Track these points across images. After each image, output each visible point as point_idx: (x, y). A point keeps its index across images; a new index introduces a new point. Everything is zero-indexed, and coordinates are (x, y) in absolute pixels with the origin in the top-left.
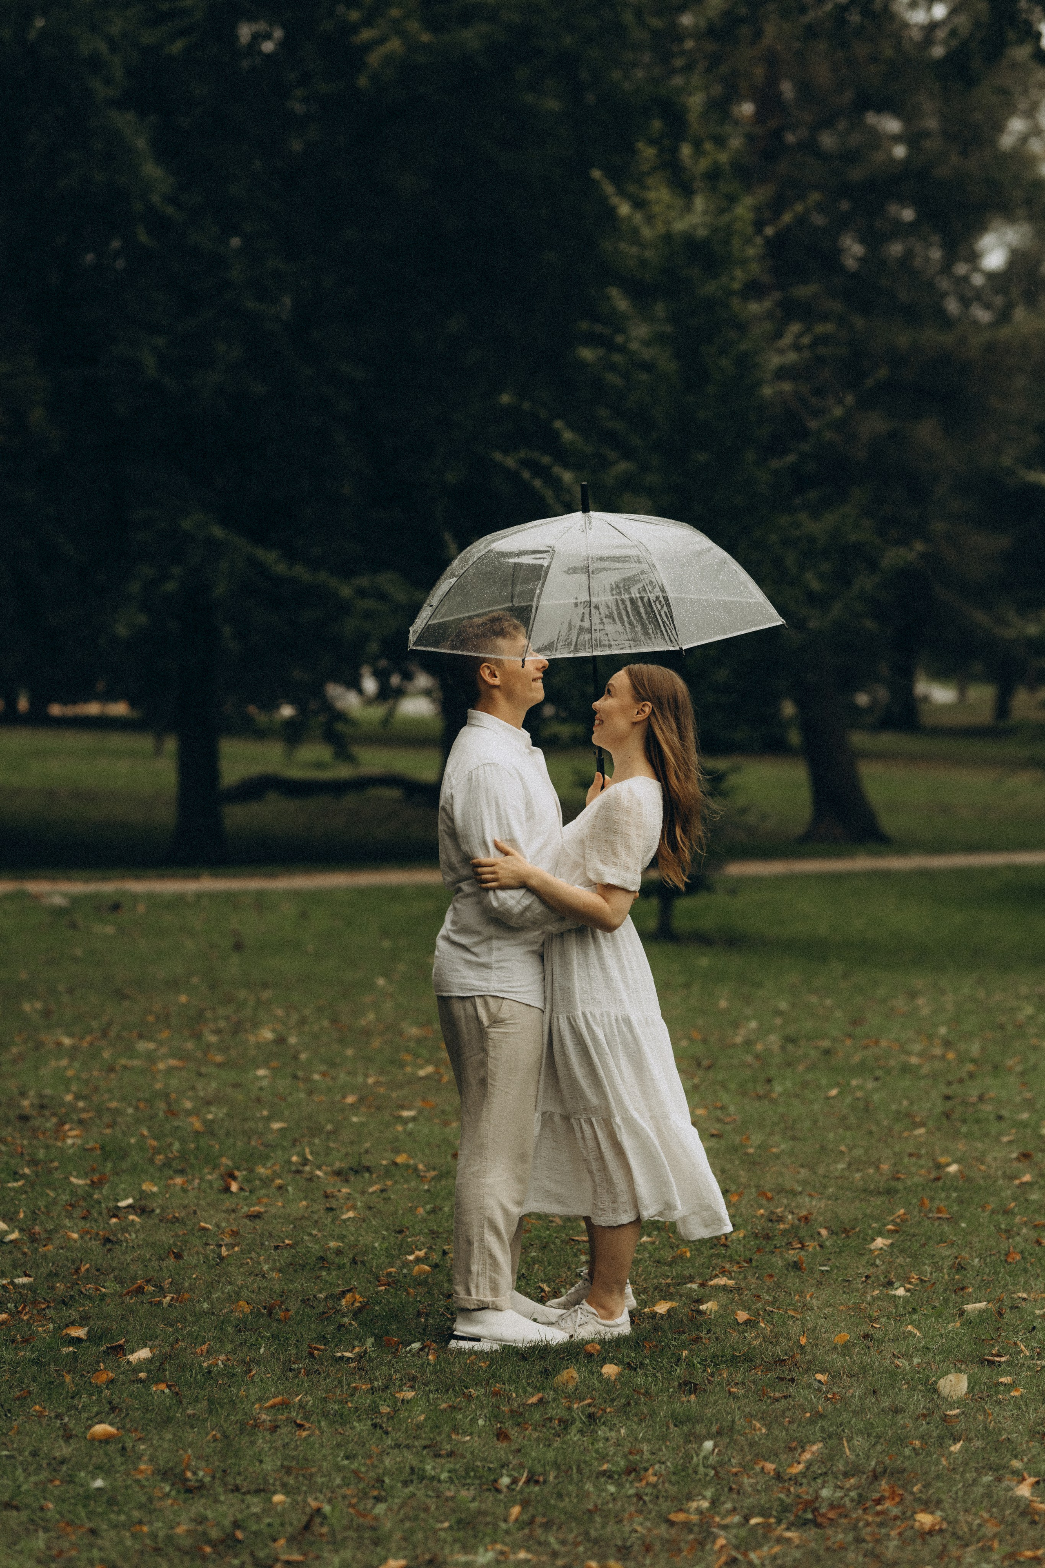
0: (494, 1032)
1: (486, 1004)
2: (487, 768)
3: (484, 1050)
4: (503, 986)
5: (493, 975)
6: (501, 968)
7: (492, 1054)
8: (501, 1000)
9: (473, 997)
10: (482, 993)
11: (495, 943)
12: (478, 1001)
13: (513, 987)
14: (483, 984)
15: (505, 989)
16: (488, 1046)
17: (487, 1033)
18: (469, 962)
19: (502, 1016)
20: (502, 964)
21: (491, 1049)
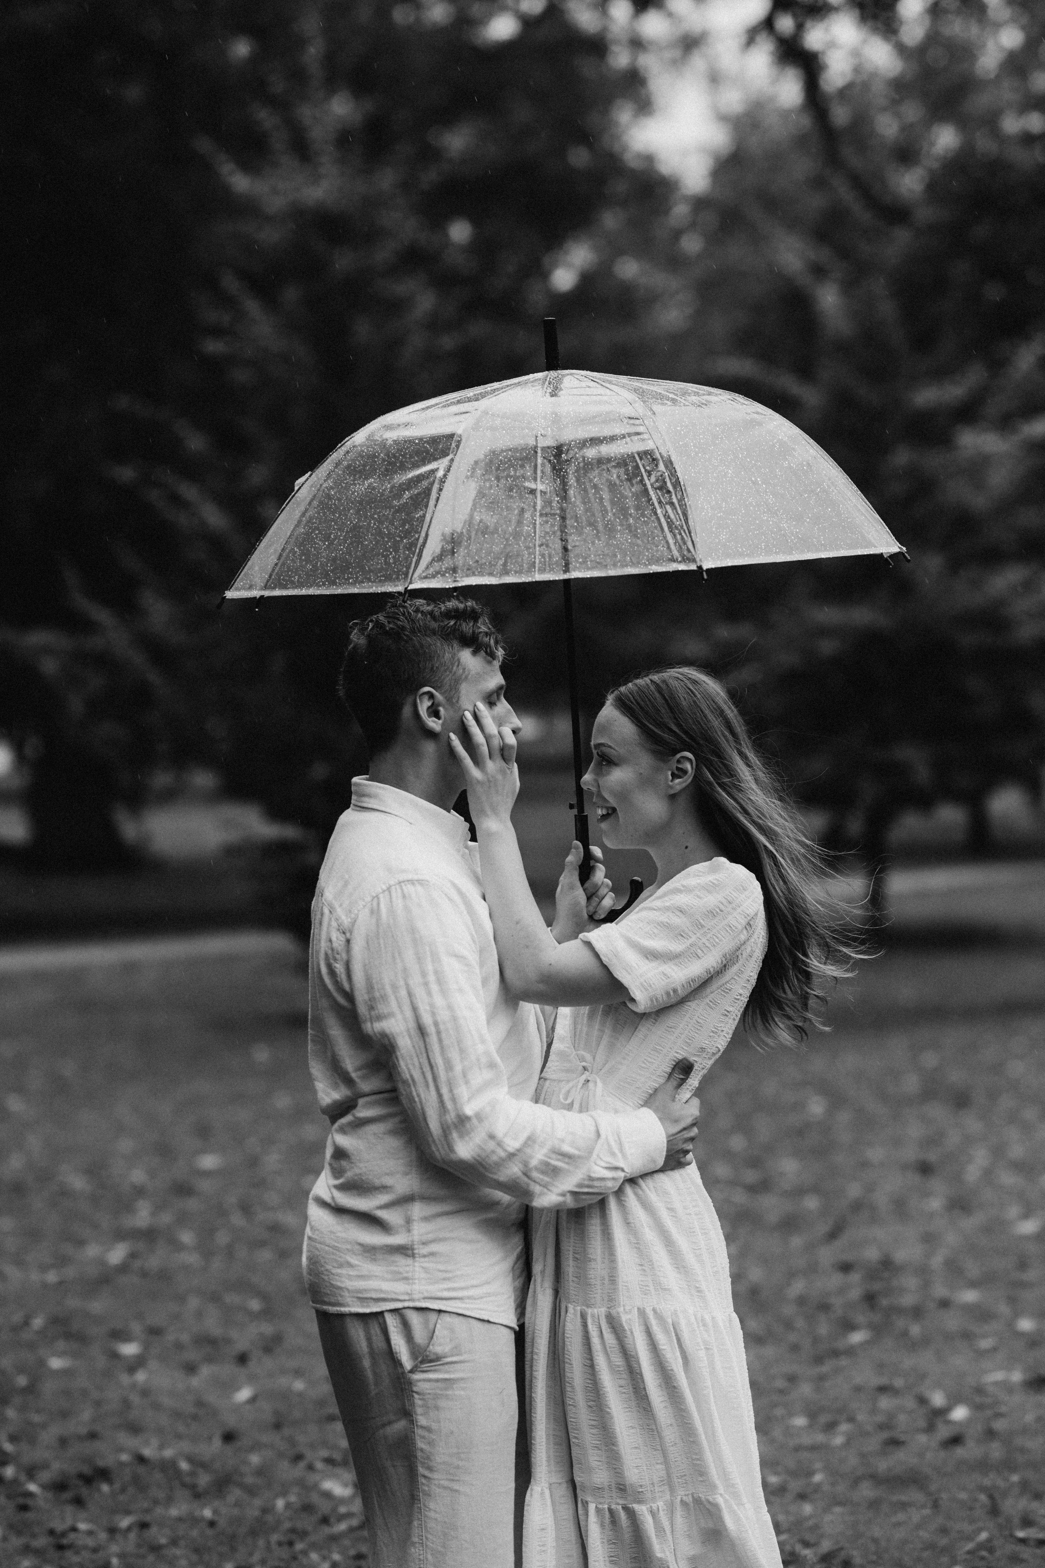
0: (423, 1381)
1: (406, 1326)
2: (409, 889)
3: (407, 1414)
4: (435, 1289)
5: (415, 1268)
6: (432, 1254)
7: (422, 1420)
8: (433, 1317)
9: (381, 1313)
10: (399, 1305)
11: (417, 1210)
12: (392, 1322)
13: (454, 1289)
14: (397, 1288)
15: (440, 1294)
16: (413, 1404)
17: (410, 1383)
18: (370, 1251)
19: (437, 1348)
20: (434, 1248)
21: (419, 1410)
